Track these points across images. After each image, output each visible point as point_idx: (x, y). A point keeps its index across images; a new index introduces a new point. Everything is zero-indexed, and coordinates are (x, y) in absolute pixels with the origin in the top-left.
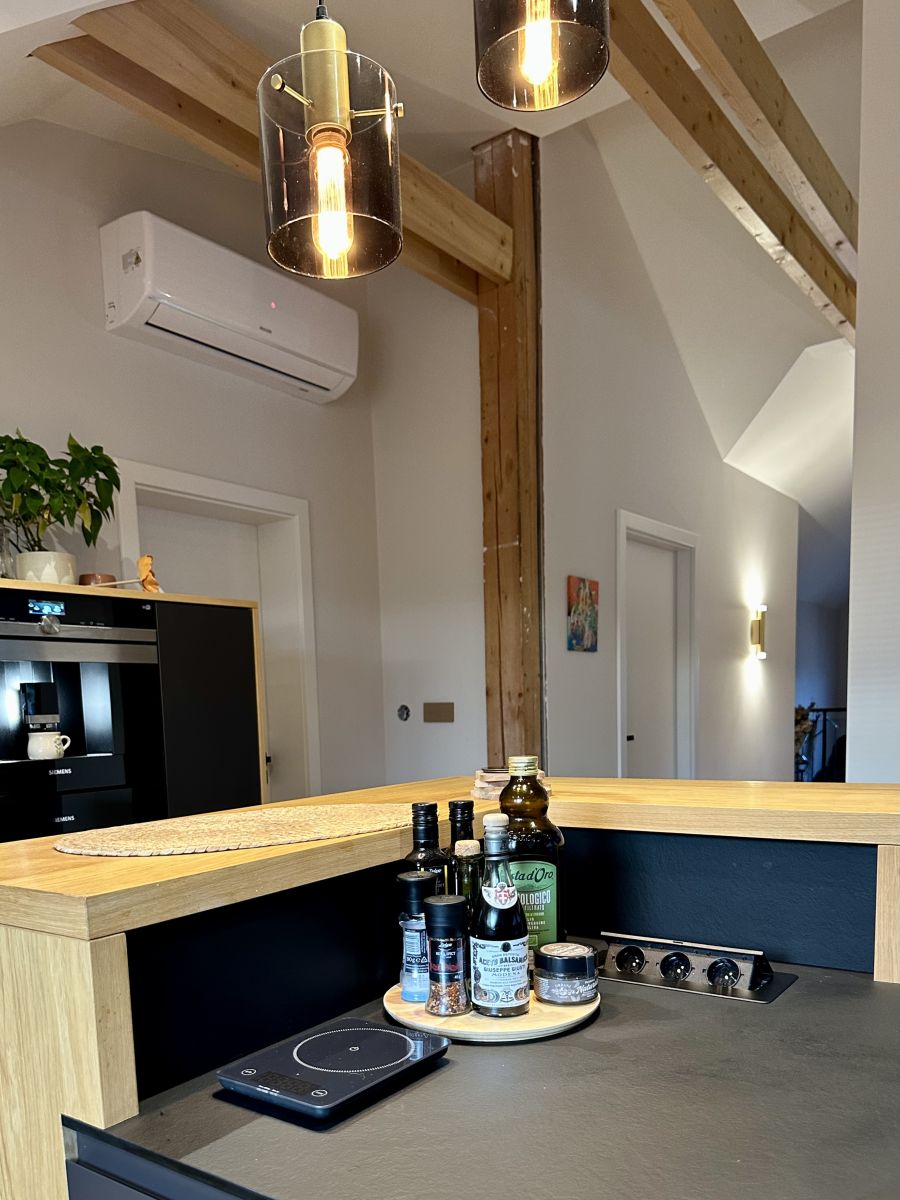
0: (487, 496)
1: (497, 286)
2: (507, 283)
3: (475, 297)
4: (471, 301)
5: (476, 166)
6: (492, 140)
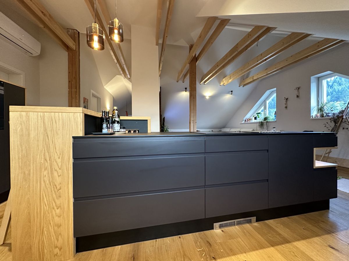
0: (69, 82)
1: (72, 50)
2: (74, 50)
3: (67, 50)
4: (66, 51)
5: (68, 31)
6: (72, 29)
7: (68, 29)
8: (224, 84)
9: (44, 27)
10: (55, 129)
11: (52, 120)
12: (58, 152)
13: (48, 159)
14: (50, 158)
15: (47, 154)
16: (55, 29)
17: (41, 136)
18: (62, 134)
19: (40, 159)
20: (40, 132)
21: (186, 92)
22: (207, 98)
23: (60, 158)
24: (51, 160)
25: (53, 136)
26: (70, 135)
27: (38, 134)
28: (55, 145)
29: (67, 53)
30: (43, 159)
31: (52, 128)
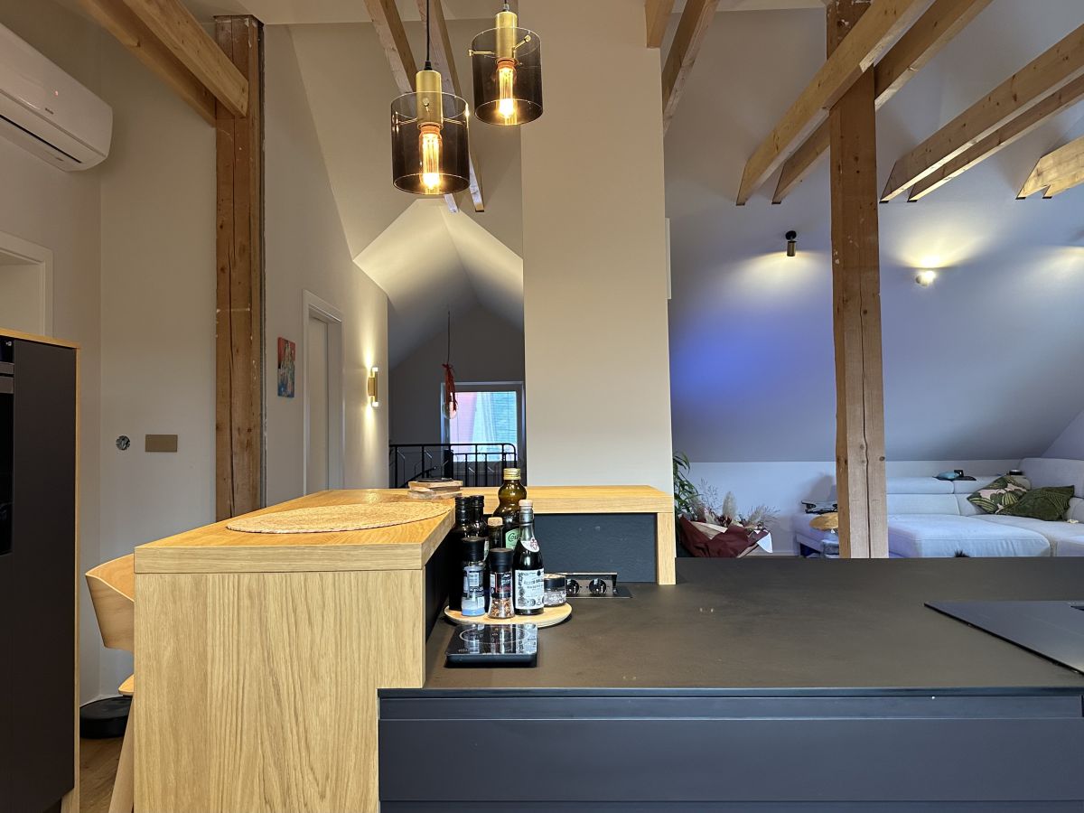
0: (221, 270)
1: (234, 117)
2: (242, 117)
3: (212, 120)
4: (209, 122)
5: (217, 29)
6: (232, 17)
7: (215, 17)
8: (1045, 190)
9: (139, 45)
10: (306, 654)
11: (295, 611)
12: (317, 766)
13: (277, 800)
14: (286, 792)
15: (273, 773)
16: (181, 45)
17: (250, 685)
18: (333, 675)
19: (246, 799)
20: (247, 666)
21: (791, 254)
22: (928, 278)
23: (328, 794)
24: (291, 803)
25: (298, 686)
26: (371, 687)
27: (241, 677)
28: (306, 732)
29: (211, 132)
30: (256, 798)
31: (294, 648)
